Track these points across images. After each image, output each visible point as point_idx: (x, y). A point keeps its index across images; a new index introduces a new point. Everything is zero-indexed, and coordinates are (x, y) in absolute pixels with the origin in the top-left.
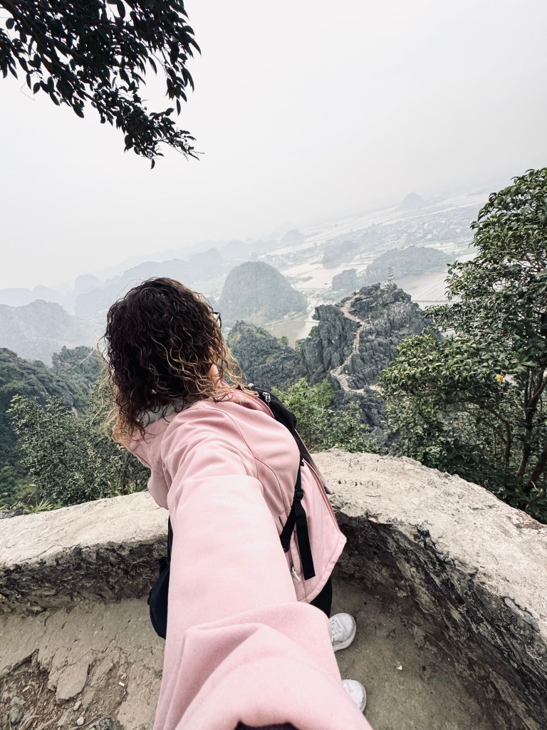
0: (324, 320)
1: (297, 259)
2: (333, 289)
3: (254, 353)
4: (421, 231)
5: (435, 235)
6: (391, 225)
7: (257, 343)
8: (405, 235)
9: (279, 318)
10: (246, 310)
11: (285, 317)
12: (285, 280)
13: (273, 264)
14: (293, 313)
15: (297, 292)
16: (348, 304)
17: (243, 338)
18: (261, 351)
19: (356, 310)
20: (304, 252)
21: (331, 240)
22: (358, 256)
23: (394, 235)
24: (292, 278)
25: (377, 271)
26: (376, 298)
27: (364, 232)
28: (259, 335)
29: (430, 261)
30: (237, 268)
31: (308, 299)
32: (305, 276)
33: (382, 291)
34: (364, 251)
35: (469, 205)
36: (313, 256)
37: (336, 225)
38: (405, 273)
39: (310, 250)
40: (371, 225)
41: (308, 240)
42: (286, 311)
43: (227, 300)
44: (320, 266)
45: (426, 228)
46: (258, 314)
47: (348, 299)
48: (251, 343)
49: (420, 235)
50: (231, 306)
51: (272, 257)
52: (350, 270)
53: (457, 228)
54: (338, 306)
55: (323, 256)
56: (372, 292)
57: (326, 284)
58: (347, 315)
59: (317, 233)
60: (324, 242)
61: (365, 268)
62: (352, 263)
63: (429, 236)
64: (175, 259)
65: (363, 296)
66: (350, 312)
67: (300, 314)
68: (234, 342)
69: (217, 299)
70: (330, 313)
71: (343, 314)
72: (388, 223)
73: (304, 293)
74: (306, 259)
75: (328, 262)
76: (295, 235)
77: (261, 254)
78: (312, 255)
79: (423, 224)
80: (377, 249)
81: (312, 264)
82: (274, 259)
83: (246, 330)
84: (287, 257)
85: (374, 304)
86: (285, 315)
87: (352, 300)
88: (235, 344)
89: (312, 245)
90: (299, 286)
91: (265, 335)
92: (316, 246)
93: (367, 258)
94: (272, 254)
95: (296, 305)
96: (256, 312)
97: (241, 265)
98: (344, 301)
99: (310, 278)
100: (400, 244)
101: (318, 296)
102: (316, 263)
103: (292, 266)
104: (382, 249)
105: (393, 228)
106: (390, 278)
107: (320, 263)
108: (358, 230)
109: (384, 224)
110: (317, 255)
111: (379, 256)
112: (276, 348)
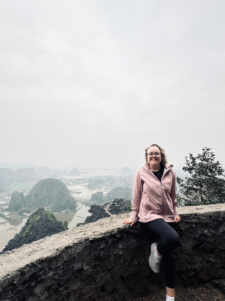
0: (95, 213)
1: (75, 182)
2: (91, 200)
3: (46, 230)
4: (130, 182)
6: (118, 177)
7: (49, 223)
8: (124, 182)
9: (59, 212)
10: (41, 203)
11: (63, 211)
12: (68, 191)
13: (63, 181)
14: (68, 209)
15: (73, 198)
16: (108, 206)
17: (41, 219)
18: (51, 229)
19: (112, 210)
21: (92, 177)
22: (104, 187)
23: (120, 181)
24: (71, 191)
26: (121, 205)
27: (107, 177)
28: (51, 219)
30: (44, 180)
31: (78, 203)
32: (78, 191)
33: (124, 202)
34: (107, 185)
36: (84, 182)
39: (82, 179)
40: (110, 175)
41: (82, 175)
42: (64, 208)
43: (31, 196)
44: (86, 188)
46: (48, 207)
47: (108, 204)
48: (45, 223)
49: (130, 183)
50: (32, 200)
51: (63, 179)
52: (100, 192)
54: (103, 206)
55: (88, 183)
56: (120, 202)
57: (88, 197)
58: (107, 212)
59: (87, 173)
60: (89, 177)
61: (107, 193)
62: (101, 189)
64: (8, 168)
65: (116, 203)
66: (109, 211)
67: (72, 210)
68: (34, 221)
69: (25, 194)
70: (99, 210)
71: (106, 211)
72: (117, 176)
73: (76, 200)
74: (80, 183)
75: (90, 187)
76: (76, 172)
77: (58, 176)
80: (112, 185)
82: (63, 180)
83: (44, 214)
84: (71, 180)
85: (121, 208)
86: (63, 210)
87: (110, 205)
88: (34, 222)
89: (84, 177)
90: (74, 196)
91: (55, 219)
92: (85, 178)
93: (108, 188)
94: (63, 177)
95: (72, 205)
96: (47, 205)
97: (47, 179)
98: (106, 204)
99: (80, 193)
100: (122, 185)
101: (83, 202)
102: (84, 186)
103: (72, 185)
104: (114, 186)
105: (119, 178)
106: (128, 197)
107: (86, 186)
108: (105, 176)
110: (85, 183)
111: (114, 188)
112: (61, 228)
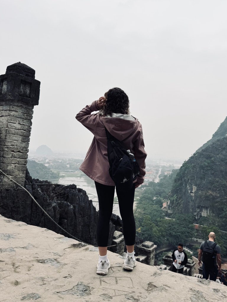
5: (51, 165)
53: (68, 164)
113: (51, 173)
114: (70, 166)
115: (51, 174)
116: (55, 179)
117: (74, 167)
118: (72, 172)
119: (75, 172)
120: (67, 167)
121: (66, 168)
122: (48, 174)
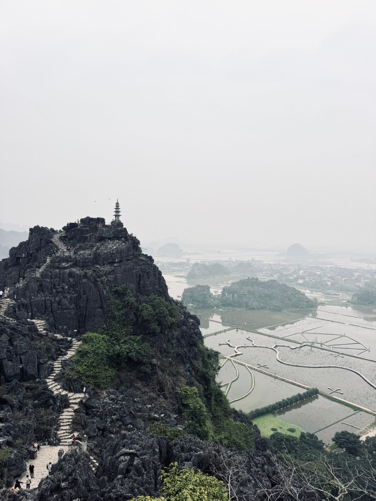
4: (294, 275)
5: (307, 281)
6: (270, 265)
20: (175, 265)
25: (233, 294)
29: (290, 300)
35: (349, 267)
37: (219, 252)
38: (262, 304)
45: (301, 274)
52: (204, 286)
53: (329, 281)
63: (301, 281)
66: (60, 237)
75: (192, 279)
78: (180, 269)
79: (299, 270)
81: (176, 276)
89: (185, 261)
92: (188, 263)
105: (270, 267)
107: (185, 277)
109: (265, 263)
113: (306, 300)
114: (332, 284)
115: (306, 302)
116: (311, 309)
117: (337, 286)
118: (334, 294)
119: (339, 295)
120: (327, 285)
121: (327, 287)
122: (303, 301)
